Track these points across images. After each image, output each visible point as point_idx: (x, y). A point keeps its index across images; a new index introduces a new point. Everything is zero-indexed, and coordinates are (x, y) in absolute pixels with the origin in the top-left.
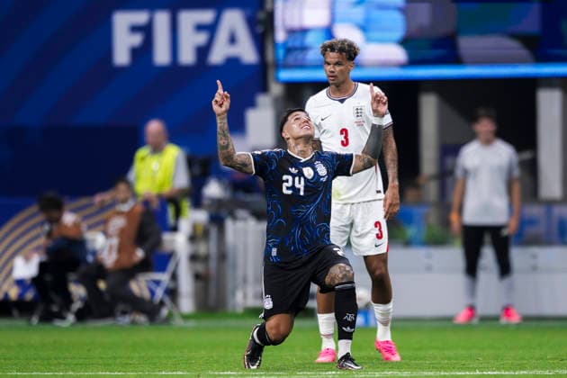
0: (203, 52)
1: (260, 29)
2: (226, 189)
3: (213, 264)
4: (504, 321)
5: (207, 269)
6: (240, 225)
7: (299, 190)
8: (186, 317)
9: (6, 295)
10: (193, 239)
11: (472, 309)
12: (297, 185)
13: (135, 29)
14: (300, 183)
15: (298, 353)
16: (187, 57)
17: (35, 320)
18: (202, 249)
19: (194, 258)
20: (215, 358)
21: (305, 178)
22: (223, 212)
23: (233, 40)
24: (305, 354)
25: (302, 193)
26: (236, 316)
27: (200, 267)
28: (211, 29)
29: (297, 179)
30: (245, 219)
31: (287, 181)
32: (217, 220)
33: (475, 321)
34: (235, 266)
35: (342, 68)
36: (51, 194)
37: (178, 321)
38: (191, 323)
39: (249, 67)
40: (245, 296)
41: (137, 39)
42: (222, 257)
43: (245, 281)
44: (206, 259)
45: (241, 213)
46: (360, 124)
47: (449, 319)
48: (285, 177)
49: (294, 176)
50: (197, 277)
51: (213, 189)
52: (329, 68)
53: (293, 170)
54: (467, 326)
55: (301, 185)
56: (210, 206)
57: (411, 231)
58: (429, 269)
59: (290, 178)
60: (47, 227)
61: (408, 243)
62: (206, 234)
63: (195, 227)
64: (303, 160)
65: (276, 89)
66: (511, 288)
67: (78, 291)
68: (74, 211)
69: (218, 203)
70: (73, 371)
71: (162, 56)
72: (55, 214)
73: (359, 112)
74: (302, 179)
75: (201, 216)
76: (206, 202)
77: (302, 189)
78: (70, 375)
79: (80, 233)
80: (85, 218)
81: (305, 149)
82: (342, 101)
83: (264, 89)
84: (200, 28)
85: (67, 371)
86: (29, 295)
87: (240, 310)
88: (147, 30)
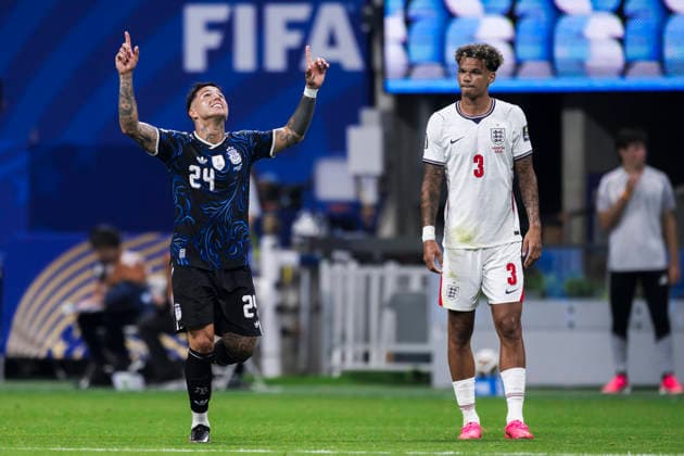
0: (295, 55)
1: (365, 28)
2: (320, 224)
3: (304, 317)
4: (663, 391)
5: (297, 323)
6: (338, 268)
7: (208, 184)
8: (270, 382)
9: (50, 353)
10: (279, 285)
11: (622, 376)
12: (205, 178)
13: (212, 26)
14: (209, 175)
15: (408, 428)
16: (276, 61)
17: (85, 383)
18: (291, 298)
19: (281, 309)
20: (307, 433)
21: (215, 170)
22: (318, 254)
23: (332, 41)
24: (417, 429)
25: (212, 188)
26: (330, 381)
27: (288, 321)
28: (305, 28)
29: (206, 170)
30: (343, 263)
31: (194, 172)
32: (310, 263)
33: (627, 391)
34: (331, 320)
35: (480, 77)
36: (105, 227)
37: (259, 387)
38: (277, 390)
39: (352, 74)
40: (343, 358)
41: (214, 40)
42: (316, 308)
43: (344, 338)
44: (296, 310)
45: (339, 255)
46: (498, 150)
47: (597, 388)
48: (192, 168)
49: (202, 167)
50: (284, 333)
51: (306, 225)
52: (463, 76)
53: (202, 160)
54: (616, 398)
55: (210, 178)
56: (302, 245)
57: (549, 280)
58: (571, 326)
59: (198, 169)
60: (99, 270)
61: (545, 295)
62: (296, 280)
63: (282, 271)
64: (213, 146)
65: (385, 102)
66: (670, 351)
67: (137, 348)
68: (134, 249)
69: (312, 241)
70: (131, 447)
71: (244, 60)
72: (110, 253)
73: (497, 135)
74: (212, 170)
75: (291, 258)
76: (296, 240)
77: (212, 184)
78: (127, 452)
79: (144, 276)
80: (149, 258)
81: (216, 132)
82: (477, 121)
83: (371, 102)
84: (292, 26)
85: (123, 446)
86: (79, 353)
87: (336, 374)
88: (226, 28)
